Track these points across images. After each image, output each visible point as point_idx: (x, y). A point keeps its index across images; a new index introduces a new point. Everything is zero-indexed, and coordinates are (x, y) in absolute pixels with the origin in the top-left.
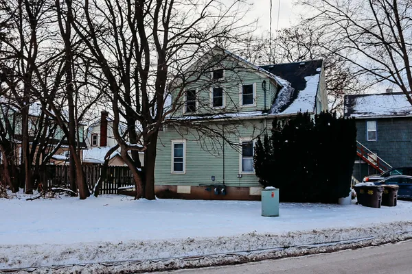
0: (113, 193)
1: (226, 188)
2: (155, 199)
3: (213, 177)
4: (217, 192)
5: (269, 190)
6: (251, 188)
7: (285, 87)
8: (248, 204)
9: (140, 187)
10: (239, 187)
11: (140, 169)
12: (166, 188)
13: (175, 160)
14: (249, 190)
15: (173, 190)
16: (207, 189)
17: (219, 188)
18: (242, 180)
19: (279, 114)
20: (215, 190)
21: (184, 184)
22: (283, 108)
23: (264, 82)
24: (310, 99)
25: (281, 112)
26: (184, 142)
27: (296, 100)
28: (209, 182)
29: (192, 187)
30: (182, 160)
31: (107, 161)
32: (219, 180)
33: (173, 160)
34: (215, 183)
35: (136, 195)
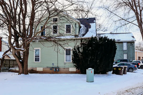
0: (6, 71)
1: (59, 68)
2: (28, 74)
3: (53, 64)
4: (55, 70)
5: (90, 70)
6: (70, 68)
7: (82, 27)
8: (72, 76)
9: (21, 69)
10: (65, 68)
11: (21, 61)
12: (32, 69)
13: (36, 56)
14: (69, 69)
15: (35, 69)
16: (51, 69)
17: (56, 68)
18: (66, 65)
19: (82, 37)
20: (54, 69)
21: (39, 67)
22: (83, 35)
23: (76, 24)
24: (94, 32)
25: (83, 36)
26: (40, 49)
27: (88, 32)
28: (51, 66)
29: (43, 68)
30: (39, 56)
31: (4, 57)
32: (55, 65)
33: (35, 56)
34: (54, 66)
35: (19, 72)
